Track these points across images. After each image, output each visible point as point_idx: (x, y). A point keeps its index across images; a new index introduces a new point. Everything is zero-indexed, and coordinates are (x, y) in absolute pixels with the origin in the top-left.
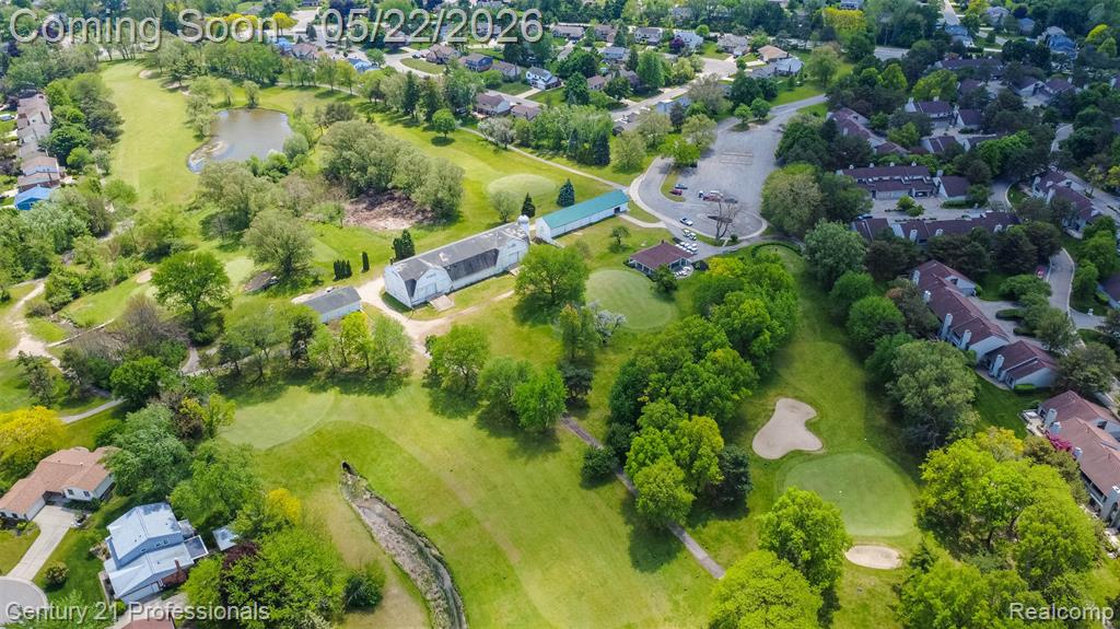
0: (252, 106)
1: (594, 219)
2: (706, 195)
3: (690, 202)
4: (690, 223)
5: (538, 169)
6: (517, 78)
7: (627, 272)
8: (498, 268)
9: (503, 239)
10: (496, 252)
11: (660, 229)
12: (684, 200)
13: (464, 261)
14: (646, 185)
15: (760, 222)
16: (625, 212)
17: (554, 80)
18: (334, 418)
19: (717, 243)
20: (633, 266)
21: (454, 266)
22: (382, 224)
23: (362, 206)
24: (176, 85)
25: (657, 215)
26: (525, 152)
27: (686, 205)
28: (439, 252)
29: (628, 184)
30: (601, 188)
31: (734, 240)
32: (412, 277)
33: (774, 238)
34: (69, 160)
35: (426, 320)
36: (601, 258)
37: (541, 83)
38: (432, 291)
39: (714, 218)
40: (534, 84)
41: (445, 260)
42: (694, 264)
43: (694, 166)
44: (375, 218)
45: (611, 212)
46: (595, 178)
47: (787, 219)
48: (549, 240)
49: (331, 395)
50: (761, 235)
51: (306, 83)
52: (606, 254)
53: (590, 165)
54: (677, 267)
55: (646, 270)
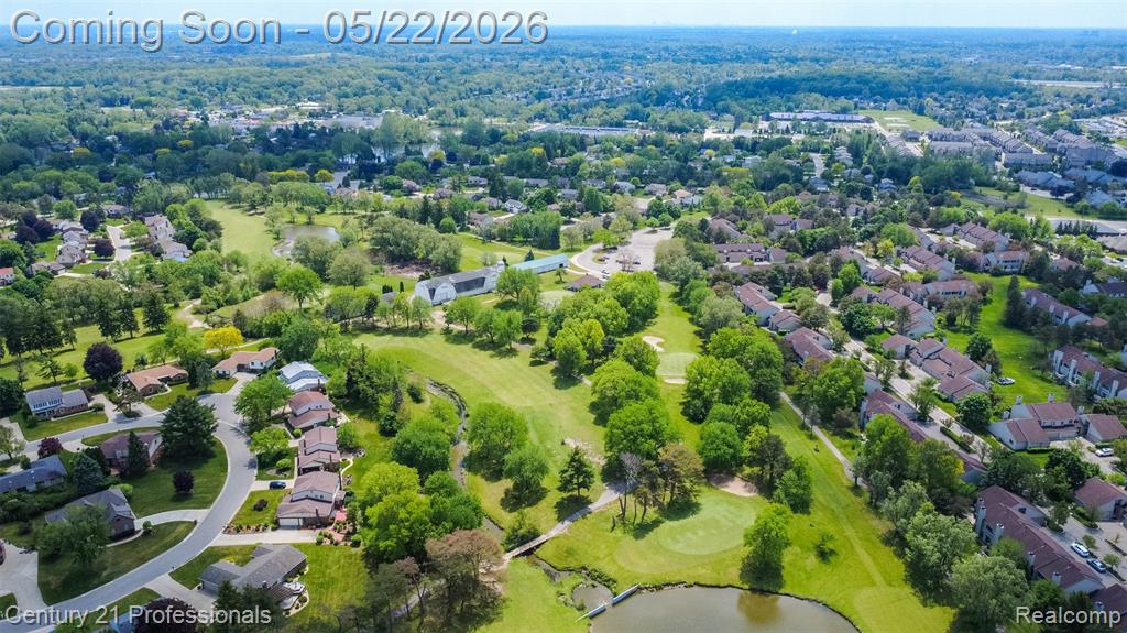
0: (310, 223)
1: (546, 269)
2: (621, 260)
3: (609, 264)
5: (512, 250)
6: (499, 208)
8: (485, 289)
9: (488, 272)
10: (484, 279)
11: (587, 274)
12: (606, 263)
13: (464, 283)
14: (583, 257)
16: (566, 267)
17: (525, 208)
18: (391, 344)
20: (568, 289)
21: (458, 284)
22: (409, 275)
23: (395, 266)
24: (252, 212)
25: (587, 269)
26: (504, 244)
27: (607, 265)
28: (448, 277)
29: (571, 257)
32: (433, 287)
34: (194, 247)
36: (549, 286)
37: (516, 210)
38: (444, 298)
39: (620, 262)
40: (511, 211)
41: (453, 280)
43: (616, 248)
44: (405, 272)
45: (558, 266)
49: (388, 337)
51: (347, 211)
52: (552, 285)
53: (547, 249)
55: (577, 289)
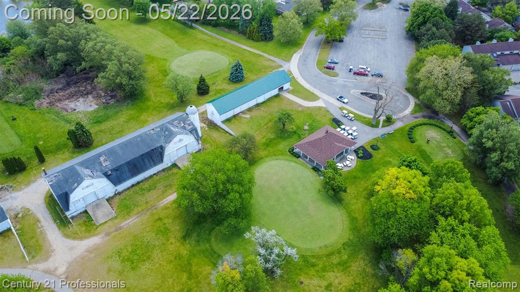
1: (261, 99)
2: (355, 70)
3: (342, 78)
4: (346, 101)
5: (215, 46)
7: (293, 164)
8: (164, 164)
9: (170, 135)
10: (162, 148)
11: (320, 108)
12: (336, 75)
13: (128, 163)
14: (303, 61)
15: (408, 99)
16: (288, 91)
19: (374, 124)
20: (297, 156)
21: (116, 170)
25: (317, 92)
26: (206, 30)
27: (340, 80)
28: (100, 155)
29: (288, 59)
30: (267, 63)
31: (389, 121)
32: (67, 190)
33: (424, 117)
35: (81, 239)
36: (267, 144)
39: (366, 94)
41: (107, 164)
42: (356, 151)
43: (341, 41)
44: (68, 98)
45: (276, 92)
46: (262, 54)
47: (439, 100)
48: (219, 123)
50: (412, 113)
52: (271, 141)
53: (257, 41)
54: (342, 156)
55: (311, 161)
